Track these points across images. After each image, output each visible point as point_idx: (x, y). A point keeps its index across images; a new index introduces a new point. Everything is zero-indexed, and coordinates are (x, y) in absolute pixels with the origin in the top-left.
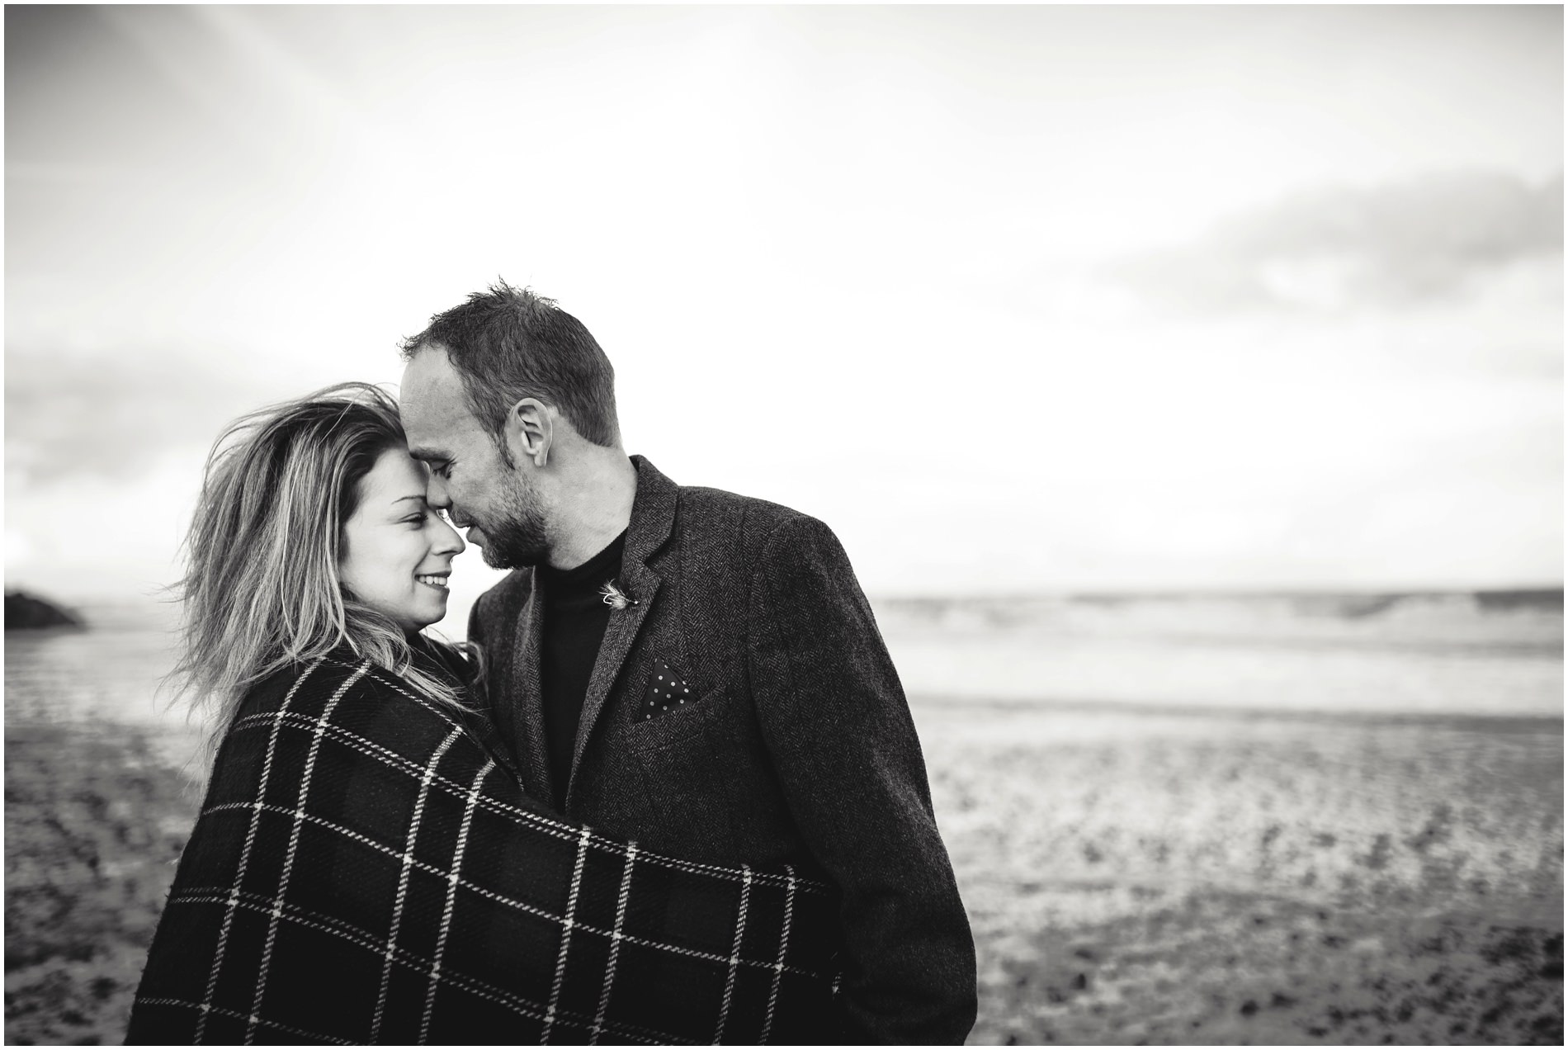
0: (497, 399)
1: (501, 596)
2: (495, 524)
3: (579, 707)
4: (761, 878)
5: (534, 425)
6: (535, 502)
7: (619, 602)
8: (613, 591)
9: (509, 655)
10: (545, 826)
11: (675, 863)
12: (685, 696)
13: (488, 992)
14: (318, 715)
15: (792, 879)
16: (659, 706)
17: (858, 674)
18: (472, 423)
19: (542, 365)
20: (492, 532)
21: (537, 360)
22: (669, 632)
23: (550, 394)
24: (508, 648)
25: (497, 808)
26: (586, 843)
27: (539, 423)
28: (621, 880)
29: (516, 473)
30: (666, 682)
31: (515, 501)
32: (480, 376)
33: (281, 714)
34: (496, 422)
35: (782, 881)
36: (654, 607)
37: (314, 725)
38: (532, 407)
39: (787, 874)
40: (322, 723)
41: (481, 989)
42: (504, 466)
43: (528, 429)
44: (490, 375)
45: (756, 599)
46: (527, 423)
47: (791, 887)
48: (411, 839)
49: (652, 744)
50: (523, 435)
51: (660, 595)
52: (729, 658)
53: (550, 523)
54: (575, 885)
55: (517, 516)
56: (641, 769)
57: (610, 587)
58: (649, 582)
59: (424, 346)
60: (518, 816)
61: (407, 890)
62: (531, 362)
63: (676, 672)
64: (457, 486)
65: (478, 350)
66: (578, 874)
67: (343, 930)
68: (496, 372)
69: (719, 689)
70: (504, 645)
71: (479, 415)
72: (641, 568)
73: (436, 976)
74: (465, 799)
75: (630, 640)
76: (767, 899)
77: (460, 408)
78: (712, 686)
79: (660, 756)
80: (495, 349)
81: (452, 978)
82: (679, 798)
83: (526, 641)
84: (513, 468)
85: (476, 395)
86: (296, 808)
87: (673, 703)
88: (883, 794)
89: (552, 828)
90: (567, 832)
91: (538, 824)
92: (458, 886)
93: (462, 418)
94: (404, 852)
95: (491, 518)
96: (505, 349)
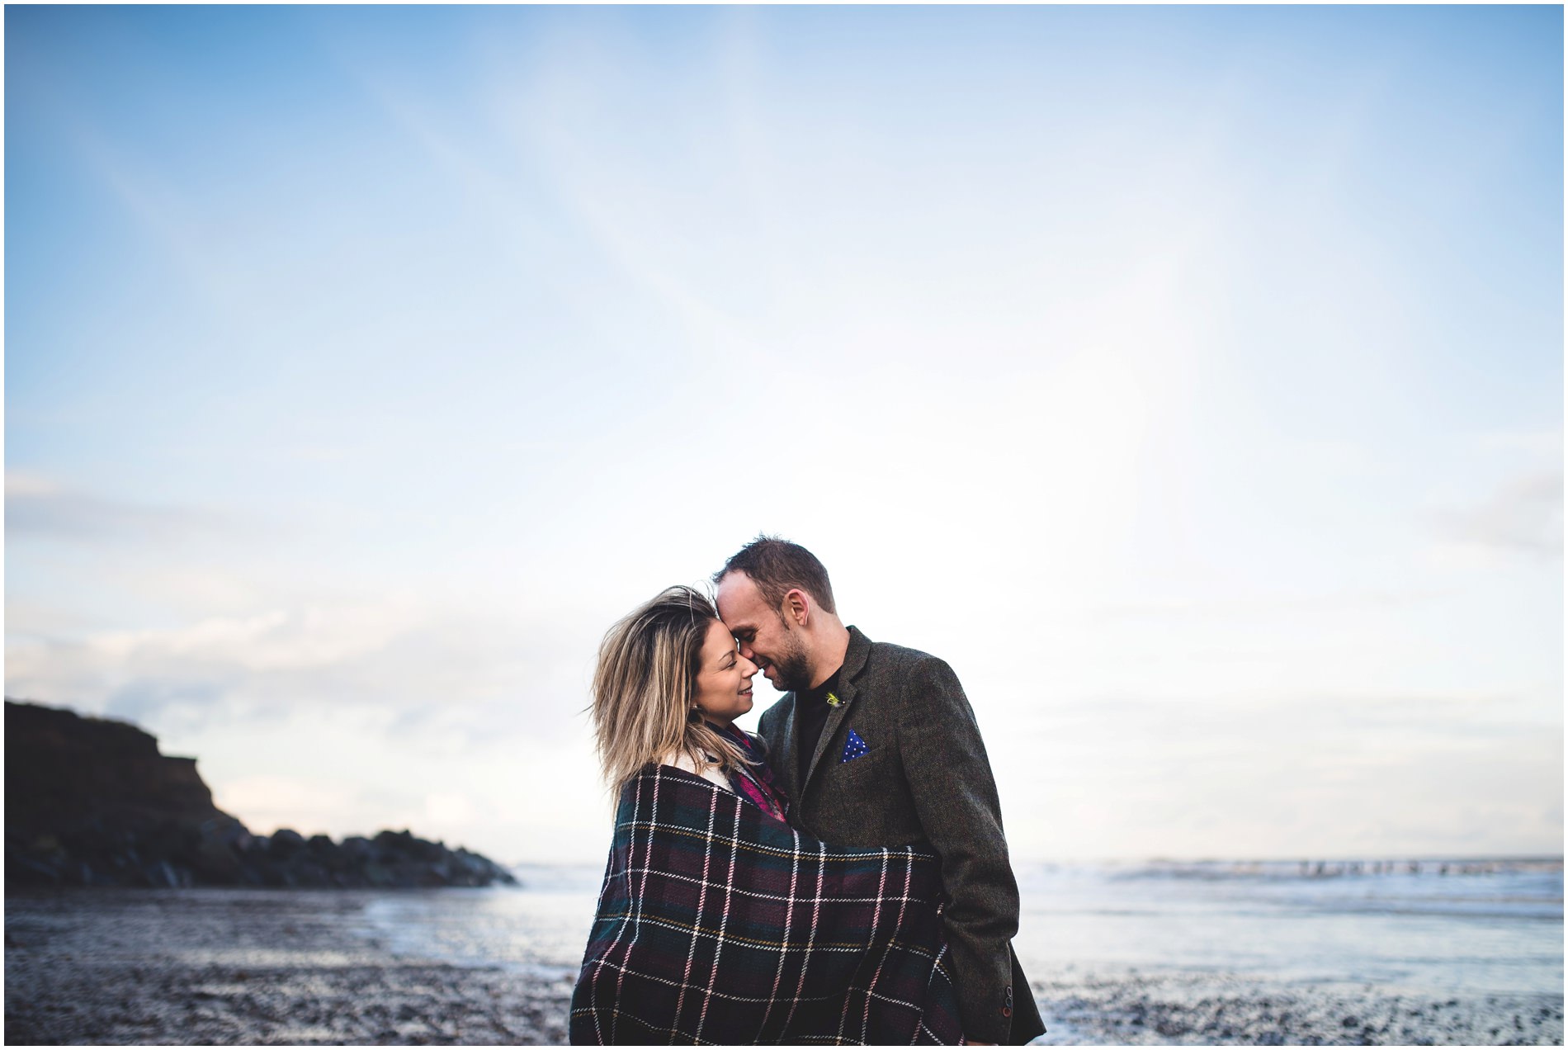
0: (775, 590)
1: (777, 710)
2: (782, 661)
3: (811, 758)
4: (893, 855)
5: (799, 603)
6: (801, 647)
7: (835, 703)
8: (832, 697)
9: (782, 741)
10: (775, 852)
11: (846, 857)
12: (863, 750)
13: (749, 943)
14: (651, 820)
15: (911, 854)
16: (850, 755)
17: (957, 741)
18: (764, 606)
19: (795, 570)
20: (780, 666)
21: (793, 567)
22: (859, 718)
23: (802, 584)
24: (780, 738)
25: (748, 846)
26: (797, 858)
27: (801, 602)
28: (818, 873)
29: (790, 631)
30: (854, 742)
31: (791, 647)
32: (765, 581)
33: (634, 823)
34: (776, 604)
35: (904, 855)
36: (852, 704)
37: (650, 825)
38: (797, 594)
39: (908, 851)
40: (653, 824)
41: (745, 943)
42: (784, 628)
43: (795, 606)
44: (770, 579)
45: (903, 699)
46: (794, 603)
47: (910, 858)
48: (706, 873)
49: (846, 775)
50: (793, 610)
51: (857, 698)
52: (889, 731)
53: (809, 658)
54: (794, 881)
55: (792, 655)
56: (840, 788)
57: (831, 695)
58: (851, 691)
59: (729, 573)
60: (760, 849)
61: (705, 898)
62: (789, 568)
63: (860, 737)
64: (761, 644)
65: (761, 567)
66: (795, 874)
67: (669, 924)
68: (773, 577)
69: (882, 747)
70: (778, 736)
71: (768, 602)
72: (848, 684)
73: (722, 939)
74: (731, 845)
75: (839, 722)
76: (897, 865)
77: (757, 599)
78: (879, 746)
79: (849, 781)
80: (770, 565)
81: (730, 939)
82: (858, 805)
83: (790, 730)
84: (788, 629)
85: (764, 591)
86: (644, 868)
87: (857, 753)
88: (966, 804)
89: (779, 852)
90: (787, 853)
91: (771, 851)
92: (731, 892)
93: (759, 605)
94: (702, 880)
95: (779, 657)
96: (774, 564)
